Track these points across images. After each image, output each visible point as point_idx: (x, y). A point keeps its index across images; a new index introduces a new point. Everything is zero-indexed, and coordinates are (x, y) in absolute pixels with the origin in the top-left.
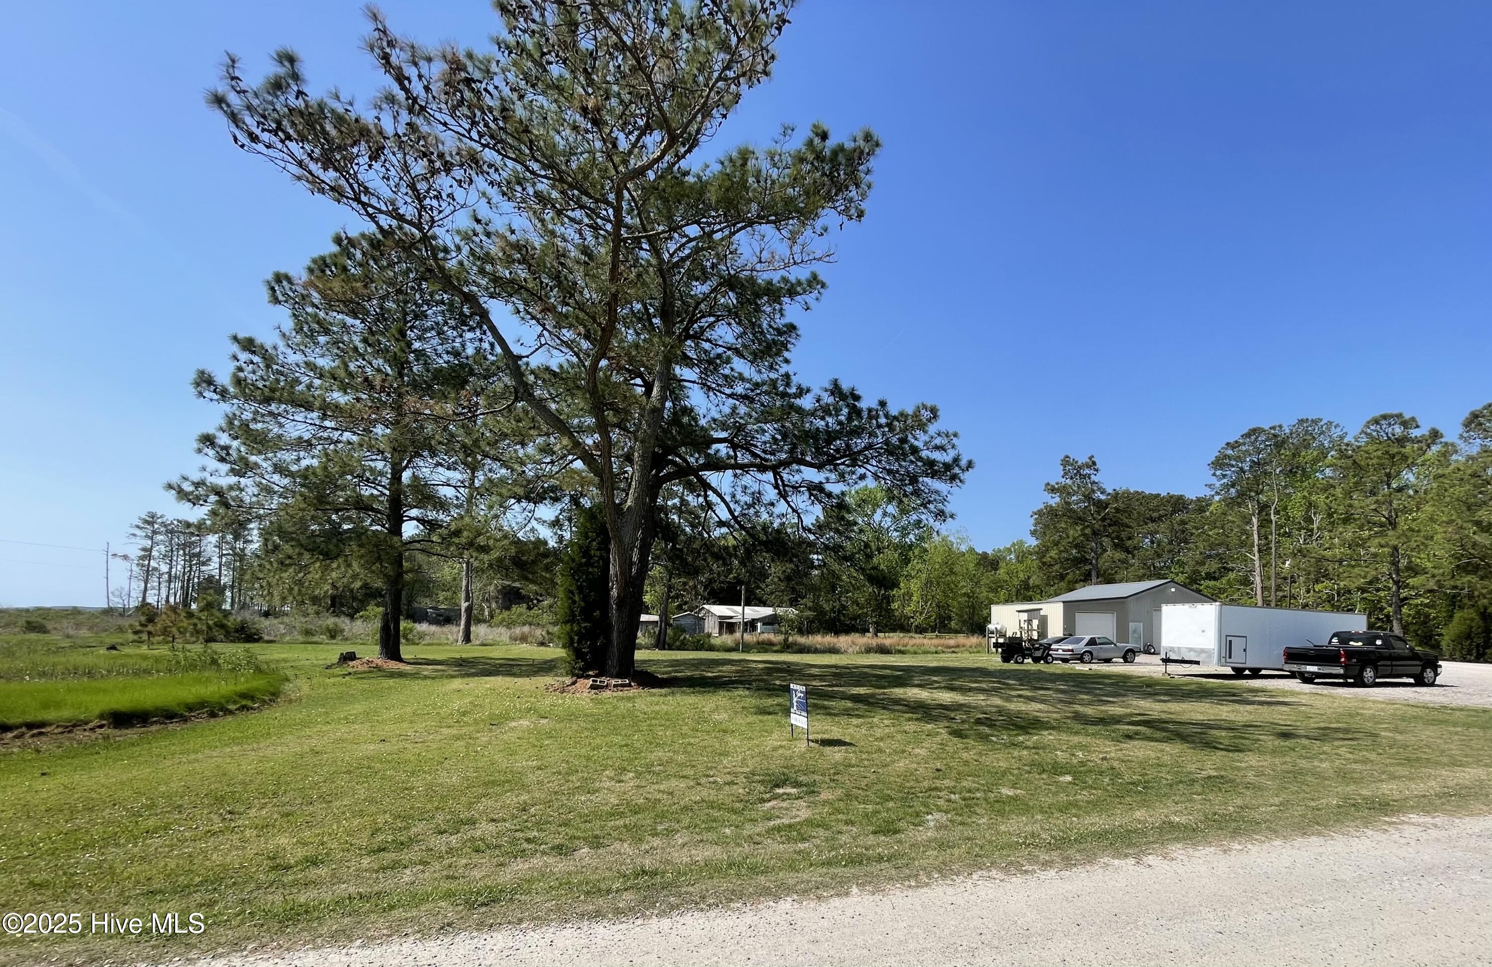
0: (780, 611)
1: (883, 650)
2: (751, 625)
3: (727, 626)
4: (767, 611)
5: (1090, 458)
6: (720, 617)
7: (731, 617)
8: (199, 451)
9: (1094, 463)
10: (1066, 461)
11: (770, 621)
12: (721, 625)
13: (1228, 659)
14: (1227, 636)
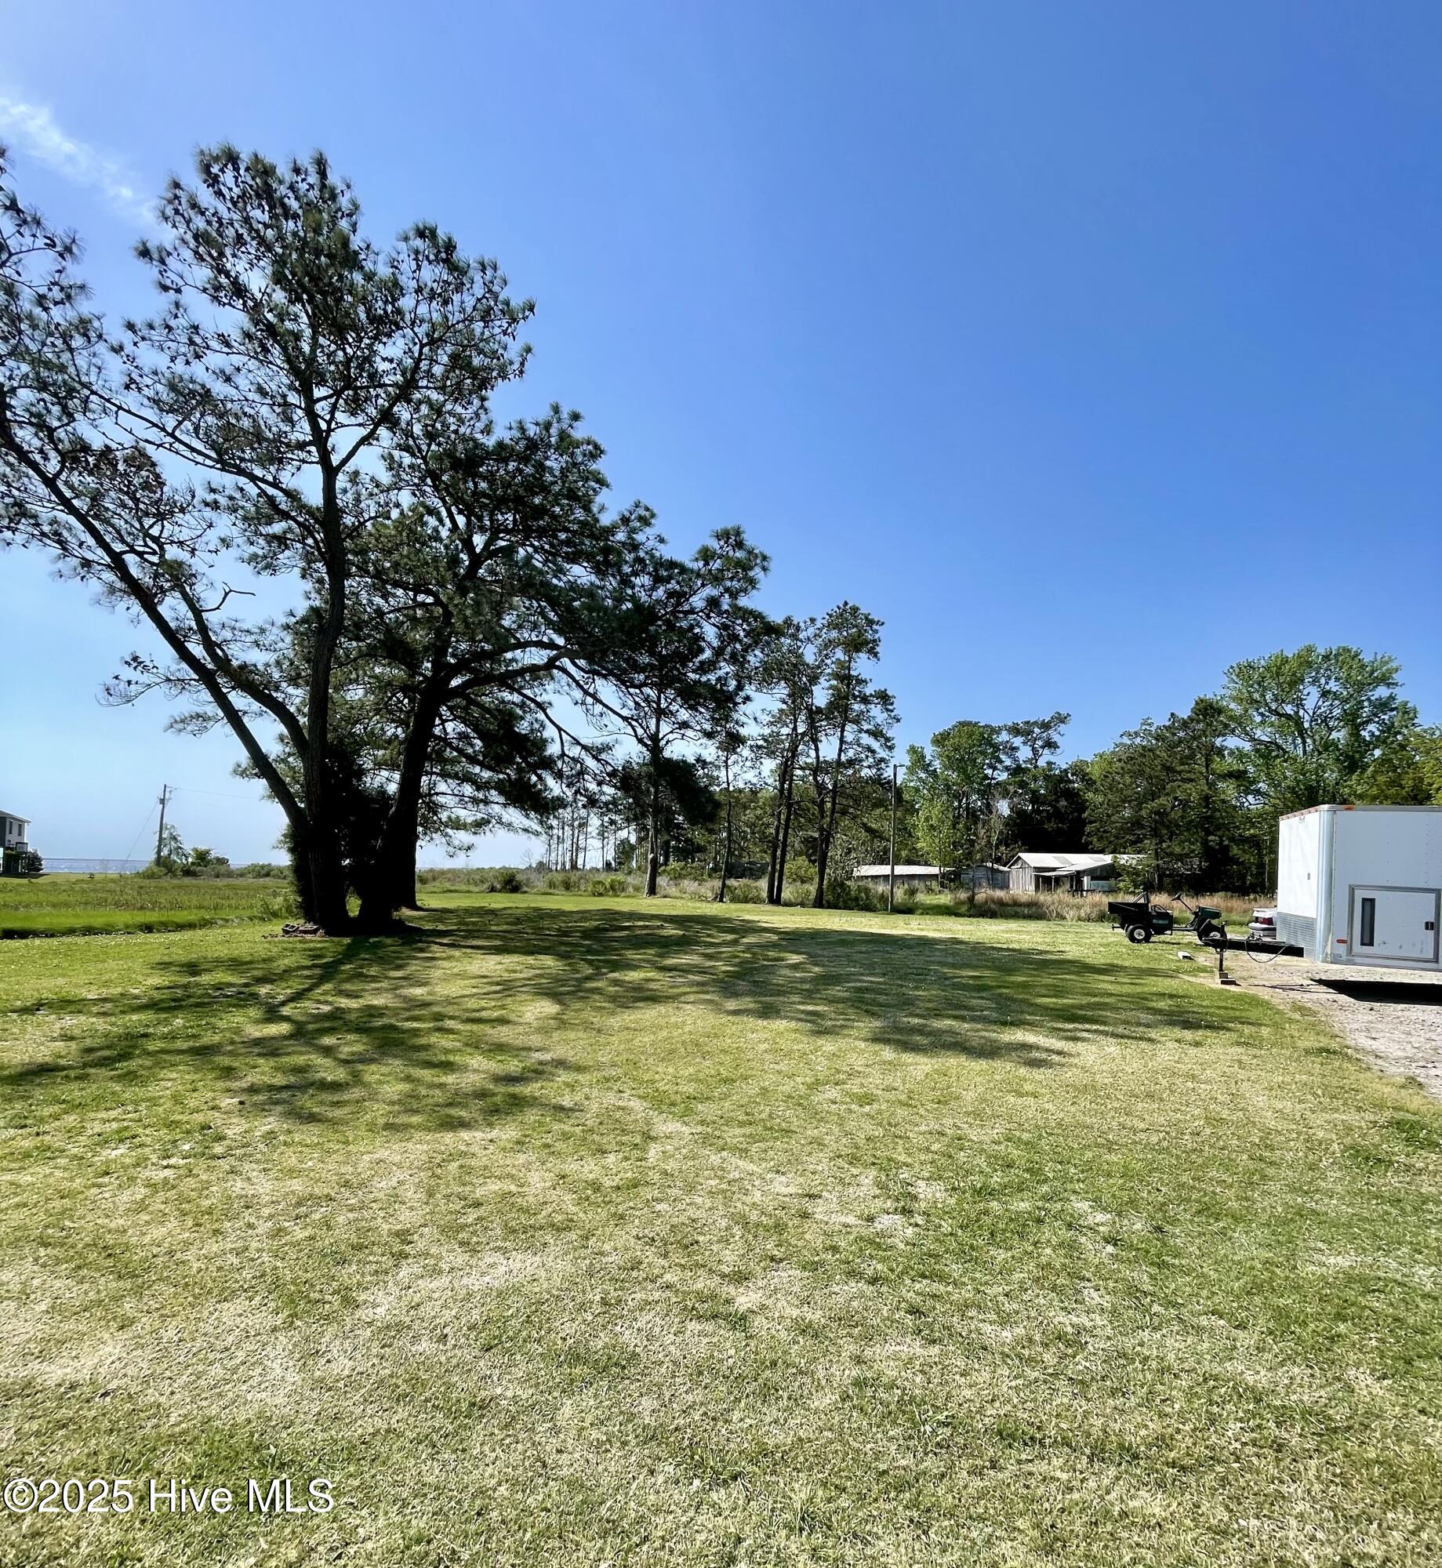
2: (1076, 879)
3: (1046, 880)
6: (1038, 869)
7: (1054, 869)
11: (1106, 874)
12: (1037, 878)
13: (1357, 947)
14: (1352, 890)
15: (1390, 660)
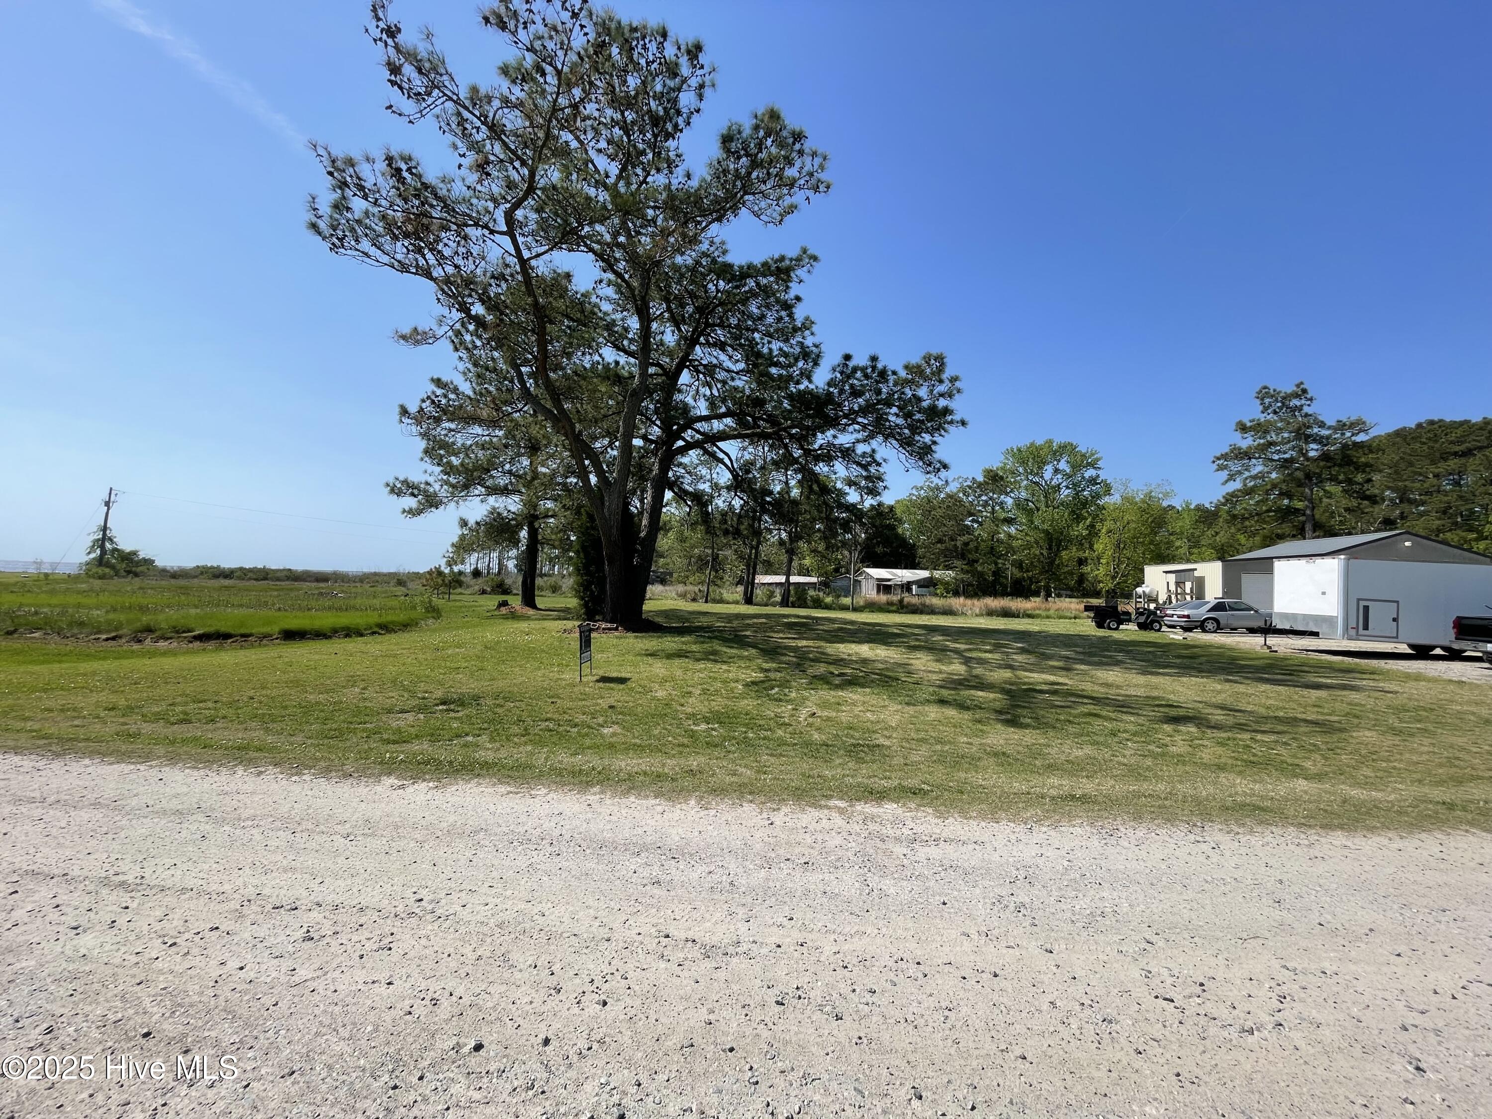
0: (937, 574)
1: (1006, 613)
2: (907, 587)
3: (884, 587)
4: (923, 574)
5: (1298, 386)
6: (878, 580)
7: (889, 580)
8: (422, 459)
9: (1304, 391)
10: (1264, 394)
11: (927, 584)
12: (879, 586)
13: (1361, 631)
14: (1359, 600)
15: (1096, 453)
